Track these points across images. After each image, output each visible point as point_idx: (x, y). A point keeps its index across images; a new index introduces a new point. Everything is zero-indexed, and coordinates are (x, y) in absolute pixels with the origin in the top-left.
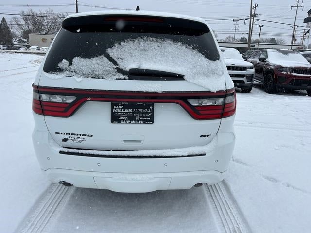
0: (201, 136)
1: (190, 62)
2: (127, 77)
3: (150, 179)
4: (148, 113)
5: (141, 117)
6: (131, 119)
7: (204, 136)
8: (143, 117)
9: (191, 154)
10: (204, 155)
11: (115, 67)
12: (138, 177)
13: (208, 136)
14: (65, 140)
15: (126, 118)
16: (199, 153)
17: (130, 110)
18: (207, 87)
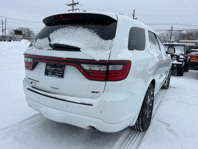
0: (92, 92)
1: (87, 40)
2: (52, 49)
3: (59, 113)
4: (61, 71)
5: (58, 73)
6: (53, 74)
7: (95, 92)
8: (59, 73)
9: (83, 102)
10: (92, 105)
11: (49, 43)
12: (53, 110)
13: (97, 93)
14: (32, 83)
15: (51, 73)
16: (87, 103)
17: (54, 69)
18: (93, 57)
